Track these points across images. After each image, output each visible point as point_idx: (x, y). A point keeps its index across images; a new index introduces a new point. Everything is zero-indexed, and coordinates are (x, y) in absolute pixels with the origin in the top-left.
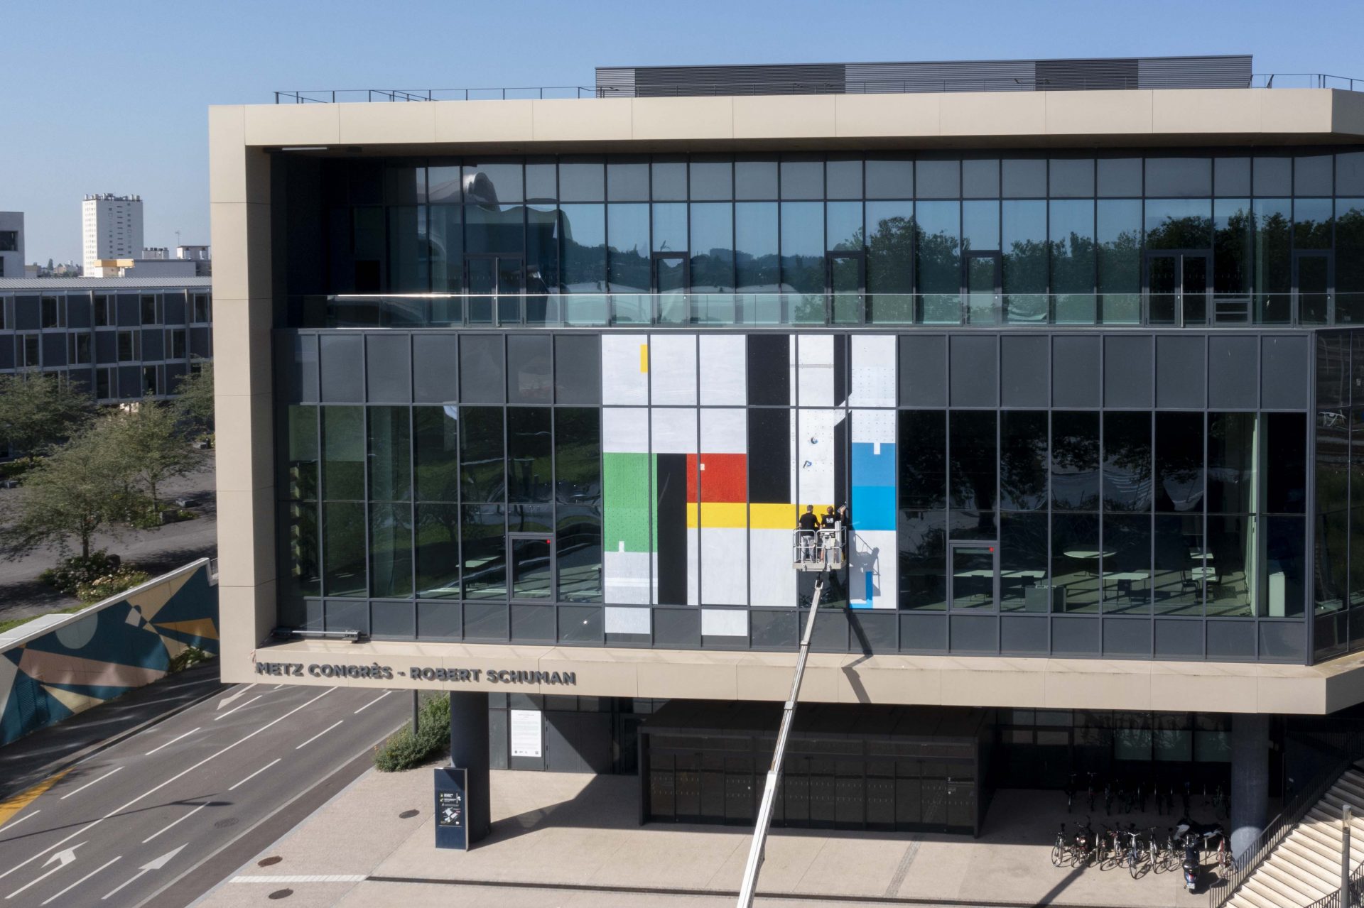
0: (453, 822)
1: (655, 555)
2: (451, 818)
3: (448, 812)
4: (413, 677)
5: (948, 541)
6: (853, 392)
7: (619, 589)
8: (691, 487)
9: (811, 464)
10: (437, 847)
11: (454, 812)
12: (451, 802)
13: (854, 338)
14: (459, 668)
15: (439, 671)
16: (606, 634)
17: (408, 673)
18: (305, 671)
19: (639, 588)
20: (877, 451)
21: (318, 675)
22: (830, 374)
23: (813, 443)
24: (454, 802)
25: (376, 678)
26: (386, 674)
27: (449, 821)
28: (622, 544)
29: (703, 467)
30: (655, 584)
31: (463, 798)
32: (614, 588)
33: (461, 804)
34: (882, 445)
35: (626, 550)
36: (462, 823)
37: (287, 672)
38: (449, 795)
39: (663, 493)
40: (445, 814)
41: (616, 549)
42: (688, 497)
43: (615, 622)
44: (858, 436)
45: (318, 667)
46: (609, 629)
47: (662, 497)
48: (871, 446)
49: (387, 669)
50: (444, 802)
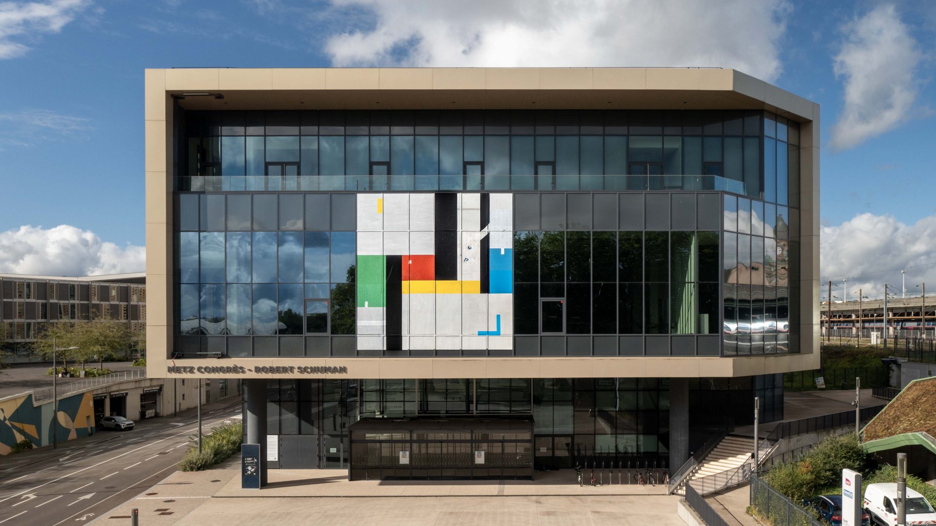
0: (252, 473)
1: (385, 308)
2: (251, 472)
3: (249, 468)
4: (256, 371)
5: (540, 298)
6: (490, 222)
7: (365, 326)
8: (404, 273)
9: (468, 260)
10: (242, 488)
11: (253, 468)
12: (251, 463)
13: (491, 195)
14: (281, 366)
15: (271, 368)
16: (358, 351)
17: (253, 369)
18: (196, 371)
19: (376, 326)
20: (503, 253)
21: (202, 372)
22: (478, 214)
23: (469, 249)
24: (253, 463)
25: (235, 373)
26: (241, 371)
27: (250, 473)
28: (366, 303)
29: (410, 262)
30: (385, 324)
31: (258, 460)
32: (362, 326)
33: (257, 464)
34: (505, 249)
35: (369, 306)
36: (257, 474)
37: (185, 371)
38: (250, 459)
39: (389, 276)
40: (248, 470)
41: (363, 306)
42: (403, 278)
43: (363, 344)
44: (493, 245)
45: (202, 368)
46: (359, 348)
47: (388, 279)
48: (500, 250)
49: (241, 368)
50: (247, 463)
